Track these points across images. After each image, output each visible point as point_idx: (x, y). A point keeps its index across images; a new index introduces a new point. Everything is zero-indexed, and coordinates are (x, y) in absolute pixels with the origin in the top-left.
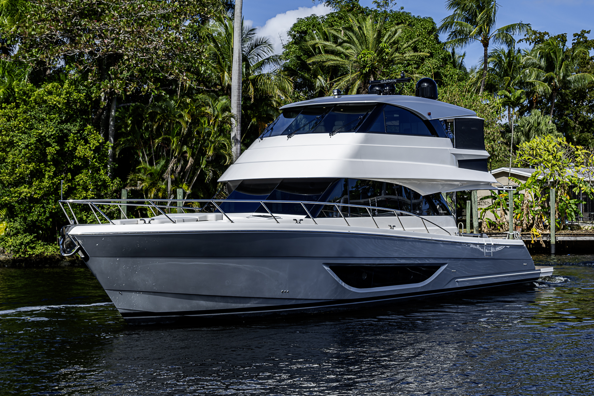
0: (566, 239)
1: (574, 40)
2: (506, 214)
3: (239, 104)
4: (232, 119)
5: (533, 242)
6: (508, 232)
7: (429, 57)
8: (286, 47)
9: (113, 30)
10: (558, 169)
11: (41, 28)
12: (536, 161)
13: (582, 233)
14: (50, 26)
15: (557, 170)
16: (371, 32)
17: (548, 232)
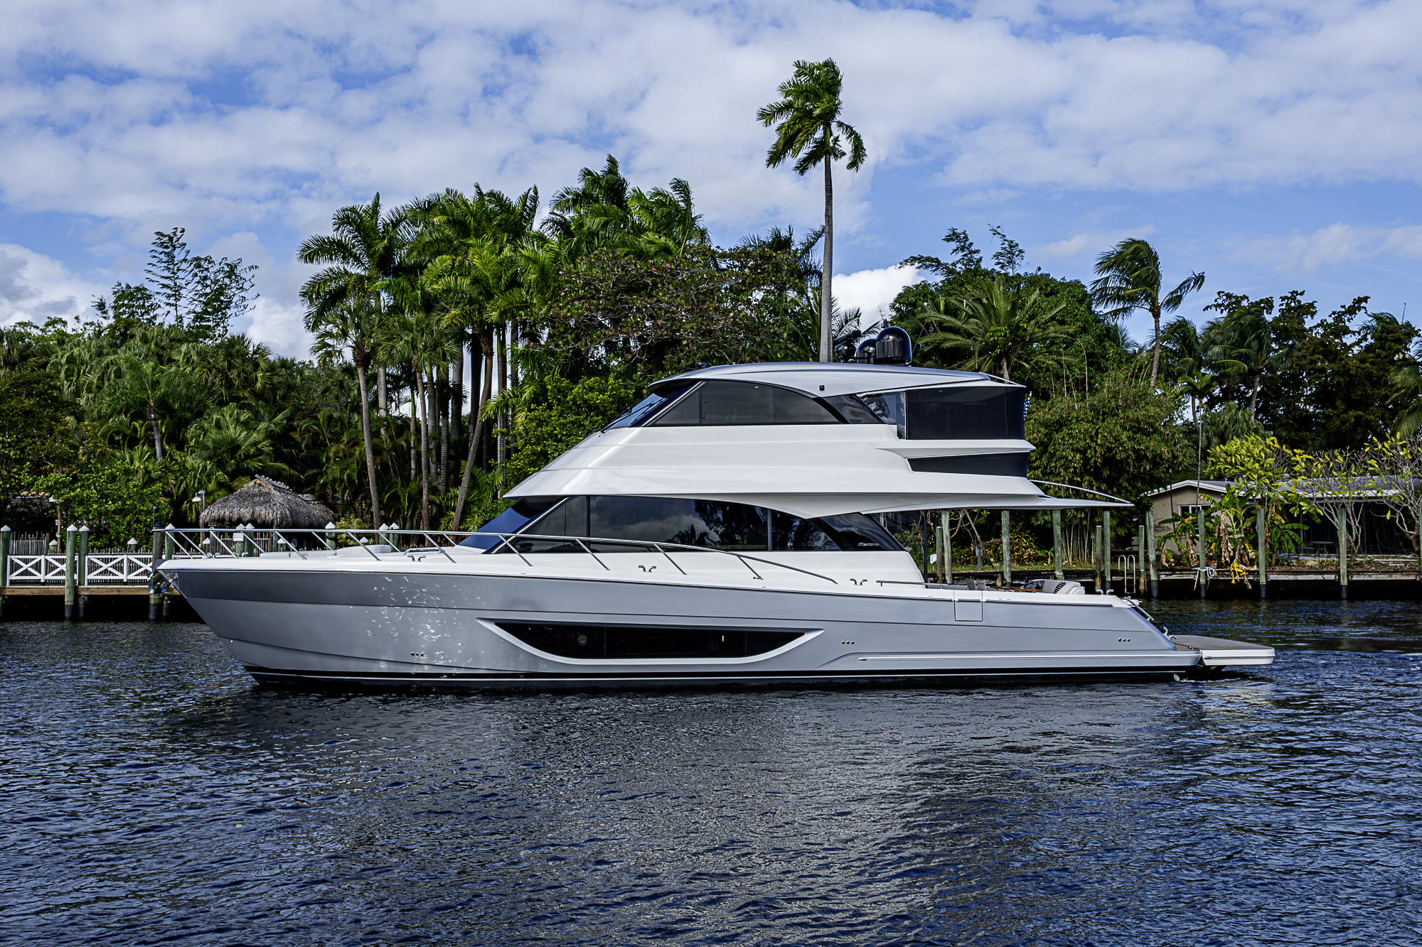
0: (1283, 577)
2: (1195, 544)
5: (1233, 582)
6: (1199, 569)
10: (1268, 481)
12: (1236, 471)
13: (1304, 569)
15: (1266, 484)
16: (1002, 303)
17: (1255, 568)
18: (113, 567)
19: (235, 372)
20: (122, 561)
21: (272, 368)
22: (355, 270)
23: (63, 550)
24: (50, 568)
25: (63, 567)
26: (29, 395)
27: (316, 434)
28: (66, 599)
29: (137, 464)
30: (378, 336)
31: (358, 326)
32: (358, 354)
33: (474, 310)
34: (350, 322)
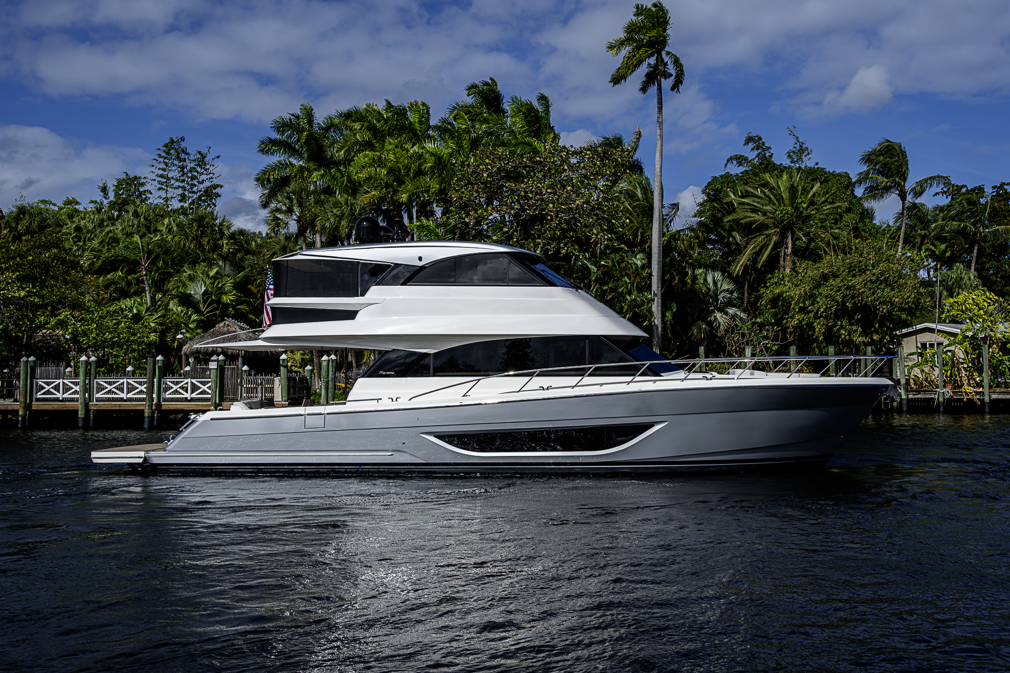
0: (1001, 396)
1: (993, 192)
2: (935, 371)
3: (659, 261)
5: (964, 400)
6: (938, 390)
7: (847, 212)
8: (701, 205)
10: (990, 324)
11: (470, 191)
12: (966, 316)
14: (478, 188)
15: (988, 326)
17: (981, 390)
18: (116, 388)
19: (206, 239)
20: (122, 383)
21: (234, 237)
22: (297, 162)
23: (77, 375)
24: (67, 389)
25: (77, 388)
28: (79, 413)
31: (300, 205)
32: (301, 226)
33: (389, 192)
34: (295, 201)
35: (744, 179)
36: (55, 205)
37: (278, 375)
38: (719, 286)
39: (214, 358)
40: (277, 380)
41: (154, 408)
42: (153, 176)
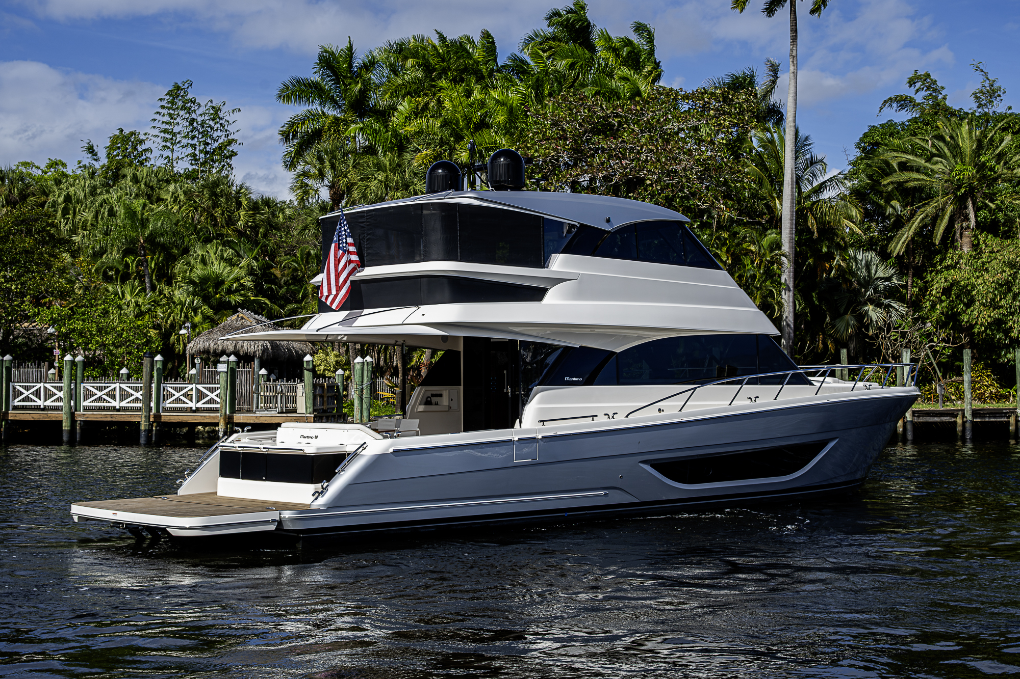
3: (791, 239)
4: (783, 258)
8: (853, 164)
9: (632, 149)
11: (546, 148)
14: (556, 145)
16: (967, 141)
18: (107, 394)
19: (219, 210)
20: (115, 389)
21: (255, 207)
22: (332, 112)
23: (61, 378)
24: (49, 395)
25: (61, 394)
26: (29, 233)
27: (296, 270)
28: (64, 424)
29: (128, 297)
30: (353, 176)
31: (333, 167)
32: (335, 193)
33: (445, 151)
34: (327, 163)
35: (912, 128)
36: (38, 168)
37: (302, 381)
38: (873, 272)
39: (224, 358)
40: (300, 387)
41: (152, 419)
42: (156, 132)
